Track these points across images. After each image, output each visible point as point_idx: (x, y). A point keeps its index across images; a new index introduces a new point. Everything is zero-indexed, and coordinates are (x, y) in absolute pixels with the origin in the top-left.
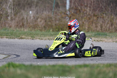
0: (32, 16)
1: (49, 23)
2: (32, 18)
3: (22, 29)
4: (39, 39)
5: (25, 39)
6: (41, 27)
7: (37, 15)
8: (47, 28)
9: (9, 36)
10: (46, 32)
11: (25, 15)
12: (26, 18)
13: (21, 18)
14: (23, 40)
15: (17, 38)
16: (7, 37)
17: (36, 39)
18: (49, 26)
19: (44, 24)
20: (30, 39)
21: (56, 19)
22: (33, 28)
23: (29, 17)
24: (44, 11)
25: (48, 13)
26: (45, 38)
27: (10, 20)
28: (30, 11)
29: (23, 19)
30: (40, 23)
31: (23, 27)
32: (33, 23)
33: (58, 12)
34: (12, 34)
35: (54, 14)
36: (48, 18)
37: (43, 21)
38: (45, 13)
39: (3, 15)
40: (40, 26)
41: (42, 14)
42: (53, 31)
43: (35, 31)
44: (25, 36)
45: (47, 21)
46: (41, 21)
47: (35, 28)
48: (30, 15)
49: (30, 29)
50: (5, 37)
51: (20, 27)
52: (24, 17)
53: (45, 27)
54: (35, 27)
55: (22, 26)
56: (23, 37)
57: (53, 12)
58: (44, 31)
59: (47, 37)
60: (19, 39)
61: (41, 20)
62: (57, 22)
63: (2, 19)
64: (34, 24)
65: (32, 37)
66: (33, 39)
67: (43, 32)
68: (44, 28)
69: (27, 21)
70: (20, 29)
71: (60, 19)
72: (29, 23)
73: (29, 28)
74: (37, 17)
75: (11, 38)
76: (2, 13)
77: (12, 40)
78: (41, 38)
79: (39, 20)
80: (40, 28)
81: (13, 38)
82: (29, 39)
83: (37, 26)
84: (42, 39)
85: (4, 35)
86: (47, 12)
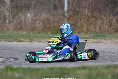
0: (30, 18)
1: (48, 25)
2: (30, 20)
3: (21, 32)
4: (37, 41)
5: (23, 42)
6: (40, 29)
7: (35, 18)
8: (46, 30)
9: (8, 39)
10: (45, 34)
11: (23, 17)
12: (25, 21)
13: (19, 21)
14: (21, 43)
15: (15, 41)
16: (5, 40)
17: (35, 41)
18: (47, 28)
19: (42, 27)
20: (29, 41)
21: (54, 21)
22: (31, 30)
23: (27, 20)
24: (42, 13)
26: (44, 40)
27: (8, 23)
28: (28, 13)
29: (21, 21)
30: (38, 25)
31: (21, 30)
32: (31, 26)
33: (56, 14)
34: (10, 37)
35: (52, 16)
36: (46, 20)
37: (41, 23)
38: (43, 15)
40: (38, 29)
41: (40, 16)
42: (51, 33)
43: (33, 33)
44: (23, 38)
45: (45, 23)
46: (39, 24)
47: (33, 31)
48: (28, 17)
49: (28, 32)
50: (3, 40)
51: (18, 30)
52: (22, 20)
53: (43, 29)
54: (33, 29)
55: (20, 28)
56: (21, 40)
57: (52, 14)
59: (46, 40)
60: (17, 42)
61: (39, 22)
62: (56, 24)
64: (33, 26)
65: (30, 40)
66: (31, 42)
67: (42, 34)
68: (42, 31)
69: (25, 24)
70: (19, 32)
71: (58, 21)
72: (28, 26)
73: (28, 30)
74: (35, 19)
75: (9, 41)
77: (10, 43)
78: (39, 40)
79: (37, 22)
80: (38, 30)
81: (11, 41)
82: (27, 42)
83: (35, 29)
84: (40, 42)
85: (2, 39)
86: (45, 14)
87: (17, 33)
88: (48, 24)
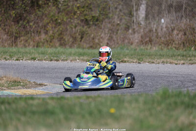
0: (164, 26)
1: (190, 36)
2: (165, 29)
3: (150, 46)
7: (172, 25)
8: (188, 44)
10: (185, 50)
11: (154, 24)
12: (156, 30)
13: (147, 30)
14: (124, 64)
19: (183, 39)
22: (166, 45)
23: (160, 27)
24: (183, 18)
25: (190, 21)
27: (131, 34)
28: (161, 18)
29: (151, 31)
30: (177, 37)
31: (149, 43)
36: (189, 29)
37: (181, 33)
38: (185, 20)
39: (120, 26)
41: (180, 23)
43: (168, 49)
45: (187, 33)
46: (178, 35)
47: (168, 45)
48: (162, 25)
49: (160, 47)
51: (146, 44)
52: (152, 28)
53: (184, 43)
56: (125, 59)
58: (182, 49)
60: (120, 62)
61: (178, 32)
63: (119, 32)
64: (168, 38)
66: (139, 63)
68: (182, 44)
69: (158, 34)
70: (146, 47)
72: (160, 38)
73: (160, 45)
74: (173, 28)
76: (118, 22)
79: (175, 32)
80: (176, 44)
82: (134, 62)
83: (172, 42)
86: (188, 20)
87: (144, 48)
88: (192, 34)
